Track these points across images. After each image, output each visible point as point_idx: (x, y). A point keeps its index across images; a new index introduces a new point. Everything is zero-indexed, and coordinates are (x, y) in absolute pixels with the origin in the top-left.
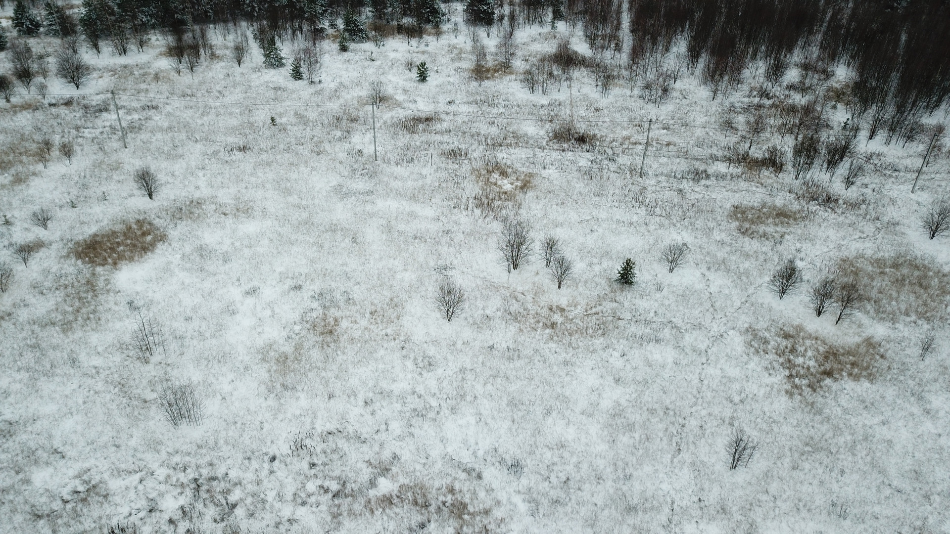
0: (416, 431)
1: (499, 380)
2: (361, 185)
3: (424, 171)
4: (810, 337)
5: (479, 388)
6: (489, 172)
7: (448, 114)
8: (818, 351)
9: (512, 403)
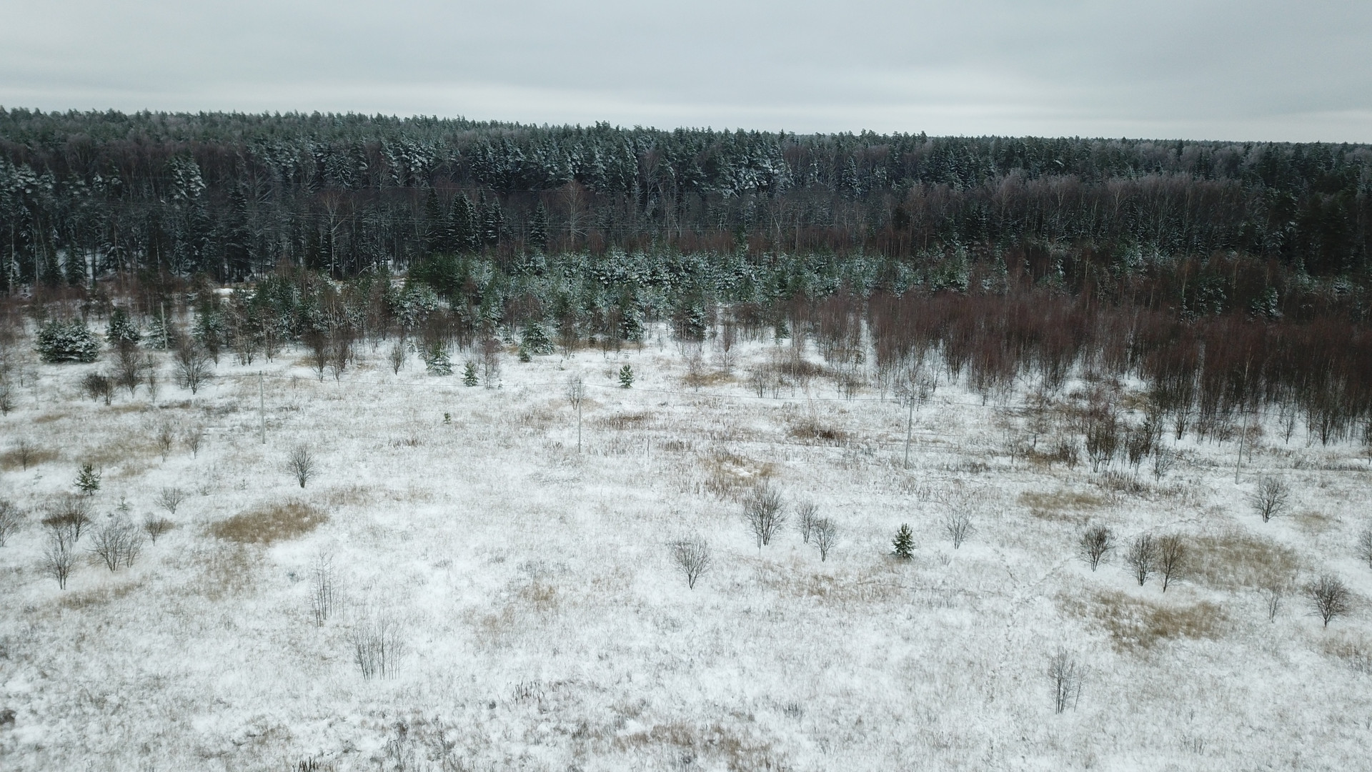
0: (667, 682)
1: (761, 640)
2: (563, 473)
3: (640, 461)
4: (1134, 602)
5: (738, 646)
6: (720, 461)
7: (660, 414)
8: (1146, 614)
9: (780, 658)
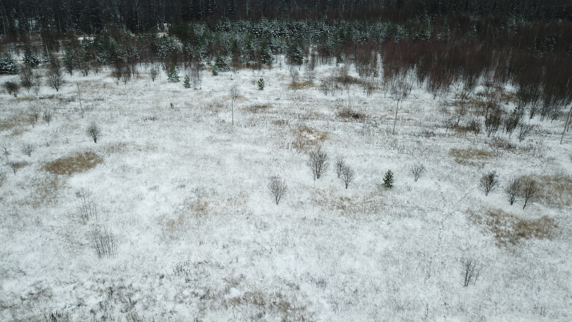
0: (256, 263)
1: (309, 236)
2: (223, 136)
3: (262, 130)
4: (507, 215)
5: (297, 240)
6: (301, 131)
7: (275, 104)
8: (514, 223)
9: (319, 248)
